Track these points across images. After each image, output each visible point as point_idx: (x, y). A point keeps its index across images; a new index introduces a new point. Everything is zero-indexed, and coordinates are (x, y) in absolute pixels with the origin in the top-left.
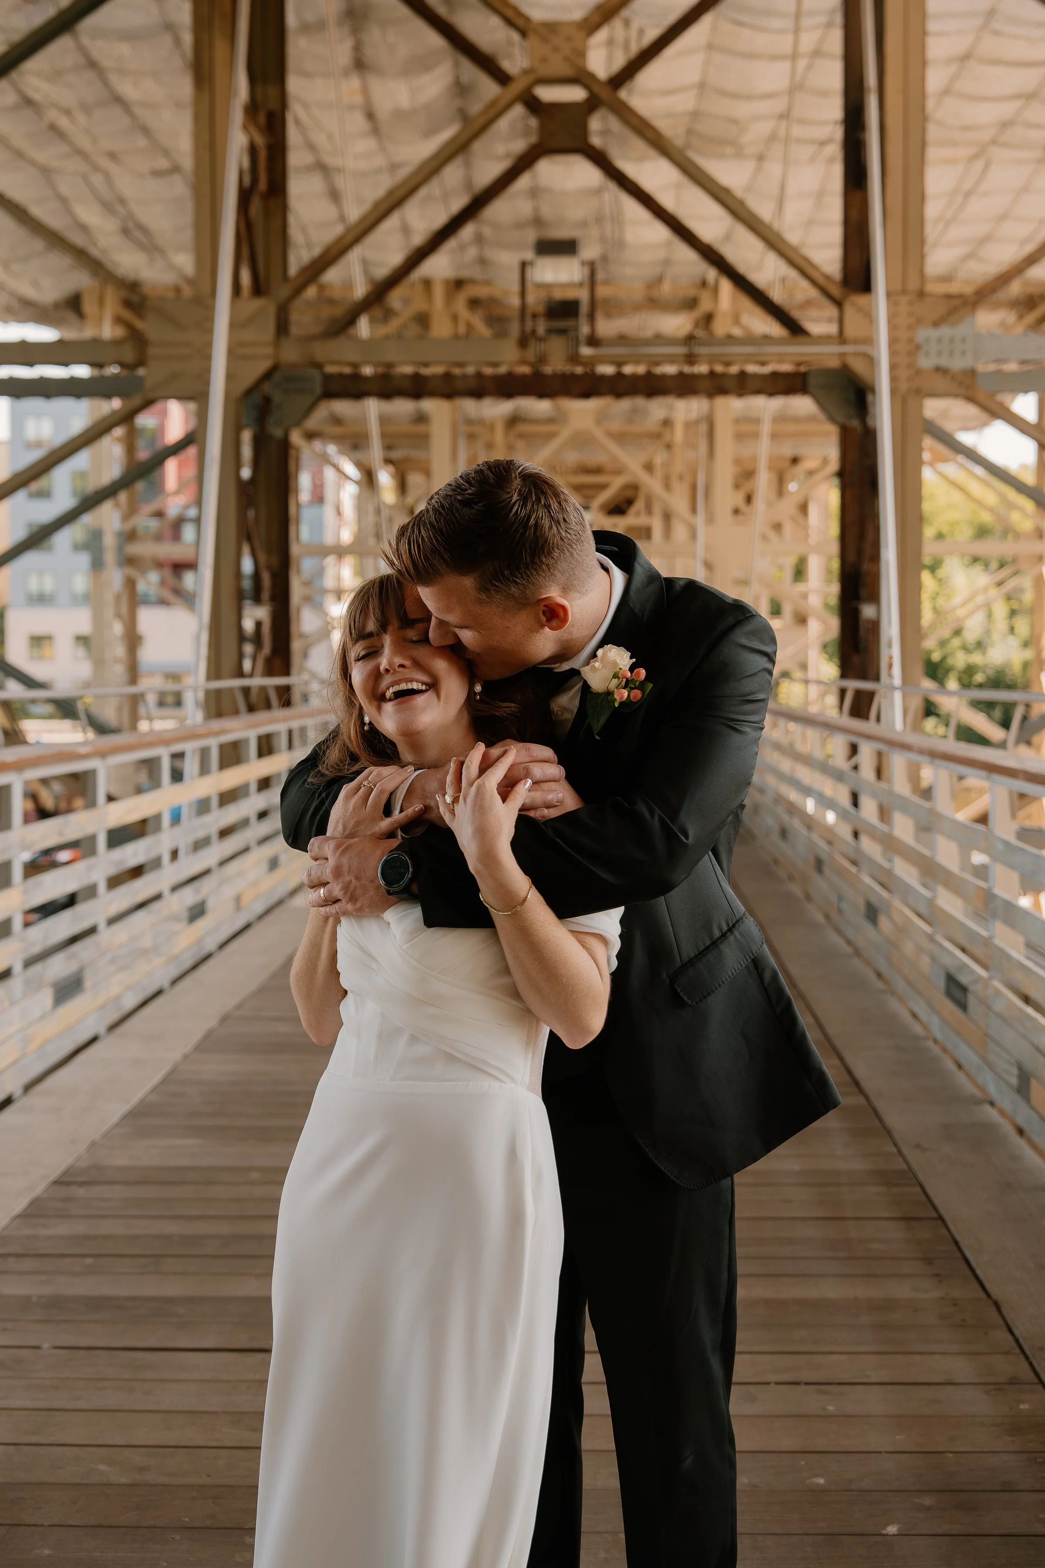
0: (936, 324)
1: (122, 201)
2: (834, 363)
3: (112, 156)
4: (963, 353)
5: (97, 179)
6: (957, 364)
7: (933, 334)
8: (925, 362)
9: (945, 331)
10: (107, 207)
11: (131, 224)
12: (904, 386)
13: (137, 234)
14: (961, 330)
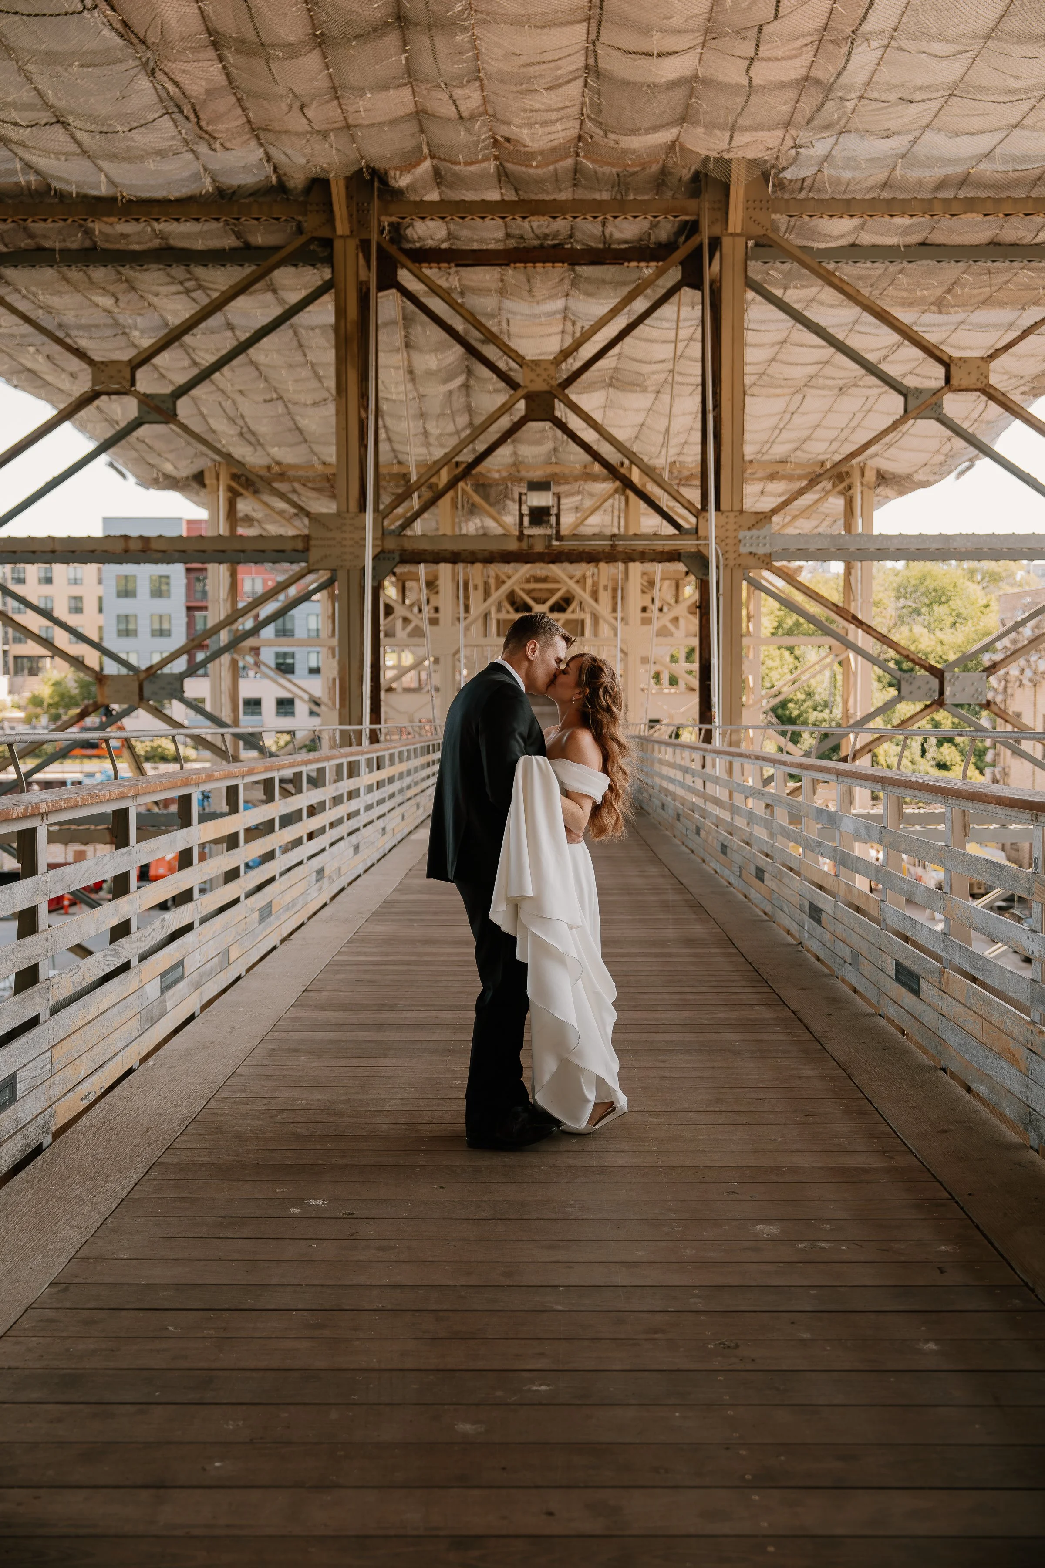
0: (749, 529)
1: (242, 416)
2: (693, 550)
3: (241, 392)
4: (765, 545)
5: (228, 404)
6: (761, 551)
7: (748, 534)
8: (743, 550)
9: (754, 532)
10: (231, 420)
11: (245, 430)
12: (731, 563)
13: (249, 436)
14: (763, 532)
